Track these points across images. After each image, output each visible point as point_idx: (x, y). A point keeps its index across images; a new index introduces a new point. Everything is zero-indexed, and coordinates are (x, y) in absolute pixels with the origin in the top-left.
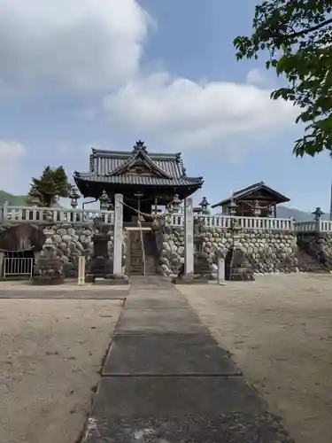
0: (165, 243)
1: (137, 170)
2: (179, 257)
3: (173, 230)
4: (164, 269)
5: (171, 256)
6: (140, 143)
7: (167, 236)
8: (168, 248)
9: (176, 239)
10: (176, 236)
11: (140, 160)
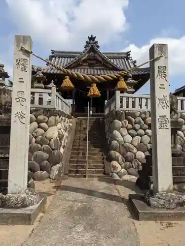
0: (116, 132)
1: (89, 64)
2: (135, 150)
3: (127, 114)
4: (115, 168)
5: (125, 149)
6: (92, 38)
7: (118, 123)
8: (120, 138)
9: (130, 126)
10: (130, 122)
11: (92, 54)
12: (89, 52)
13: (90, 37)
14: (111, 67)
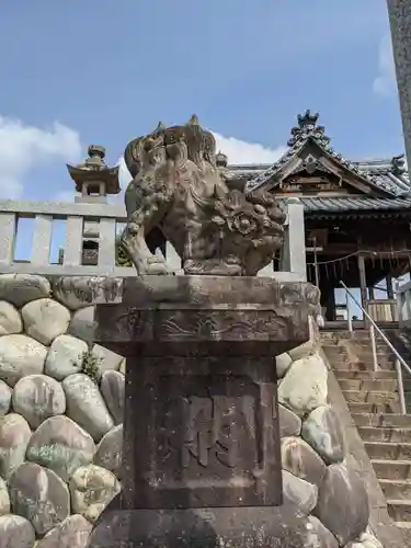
6: (308, 119)
11: (311, 160)
12: (301, 155)
13: (303, 115)
14: (367, 190)
